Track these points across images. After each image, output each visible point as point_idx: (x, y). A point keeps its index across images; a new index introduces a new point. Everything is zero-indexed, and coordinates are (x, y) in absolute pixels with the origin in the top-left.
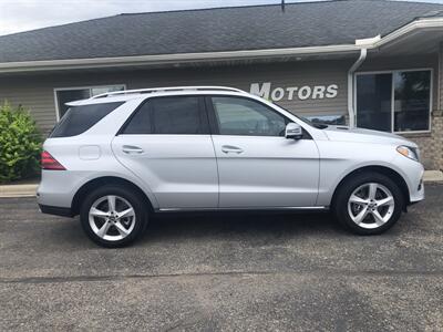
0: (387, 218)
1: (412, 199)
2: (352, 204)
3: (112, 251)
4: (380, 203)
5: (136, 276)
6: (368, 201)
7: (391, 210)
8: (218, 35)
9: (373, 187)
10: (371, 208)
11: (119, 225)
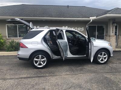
0: (106, 60)
1: (111, 56)
2: (98, 57)
3: (40, 70)
4: (105, 57)
5: (51, 76)
6: (102, 56)
7: (107, 58)
8: (54, 13)
9: (103, 53)
10: (103, 58)
11: (42, 63)
